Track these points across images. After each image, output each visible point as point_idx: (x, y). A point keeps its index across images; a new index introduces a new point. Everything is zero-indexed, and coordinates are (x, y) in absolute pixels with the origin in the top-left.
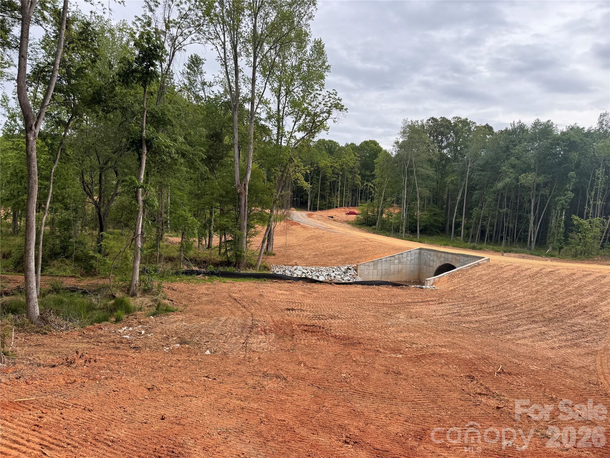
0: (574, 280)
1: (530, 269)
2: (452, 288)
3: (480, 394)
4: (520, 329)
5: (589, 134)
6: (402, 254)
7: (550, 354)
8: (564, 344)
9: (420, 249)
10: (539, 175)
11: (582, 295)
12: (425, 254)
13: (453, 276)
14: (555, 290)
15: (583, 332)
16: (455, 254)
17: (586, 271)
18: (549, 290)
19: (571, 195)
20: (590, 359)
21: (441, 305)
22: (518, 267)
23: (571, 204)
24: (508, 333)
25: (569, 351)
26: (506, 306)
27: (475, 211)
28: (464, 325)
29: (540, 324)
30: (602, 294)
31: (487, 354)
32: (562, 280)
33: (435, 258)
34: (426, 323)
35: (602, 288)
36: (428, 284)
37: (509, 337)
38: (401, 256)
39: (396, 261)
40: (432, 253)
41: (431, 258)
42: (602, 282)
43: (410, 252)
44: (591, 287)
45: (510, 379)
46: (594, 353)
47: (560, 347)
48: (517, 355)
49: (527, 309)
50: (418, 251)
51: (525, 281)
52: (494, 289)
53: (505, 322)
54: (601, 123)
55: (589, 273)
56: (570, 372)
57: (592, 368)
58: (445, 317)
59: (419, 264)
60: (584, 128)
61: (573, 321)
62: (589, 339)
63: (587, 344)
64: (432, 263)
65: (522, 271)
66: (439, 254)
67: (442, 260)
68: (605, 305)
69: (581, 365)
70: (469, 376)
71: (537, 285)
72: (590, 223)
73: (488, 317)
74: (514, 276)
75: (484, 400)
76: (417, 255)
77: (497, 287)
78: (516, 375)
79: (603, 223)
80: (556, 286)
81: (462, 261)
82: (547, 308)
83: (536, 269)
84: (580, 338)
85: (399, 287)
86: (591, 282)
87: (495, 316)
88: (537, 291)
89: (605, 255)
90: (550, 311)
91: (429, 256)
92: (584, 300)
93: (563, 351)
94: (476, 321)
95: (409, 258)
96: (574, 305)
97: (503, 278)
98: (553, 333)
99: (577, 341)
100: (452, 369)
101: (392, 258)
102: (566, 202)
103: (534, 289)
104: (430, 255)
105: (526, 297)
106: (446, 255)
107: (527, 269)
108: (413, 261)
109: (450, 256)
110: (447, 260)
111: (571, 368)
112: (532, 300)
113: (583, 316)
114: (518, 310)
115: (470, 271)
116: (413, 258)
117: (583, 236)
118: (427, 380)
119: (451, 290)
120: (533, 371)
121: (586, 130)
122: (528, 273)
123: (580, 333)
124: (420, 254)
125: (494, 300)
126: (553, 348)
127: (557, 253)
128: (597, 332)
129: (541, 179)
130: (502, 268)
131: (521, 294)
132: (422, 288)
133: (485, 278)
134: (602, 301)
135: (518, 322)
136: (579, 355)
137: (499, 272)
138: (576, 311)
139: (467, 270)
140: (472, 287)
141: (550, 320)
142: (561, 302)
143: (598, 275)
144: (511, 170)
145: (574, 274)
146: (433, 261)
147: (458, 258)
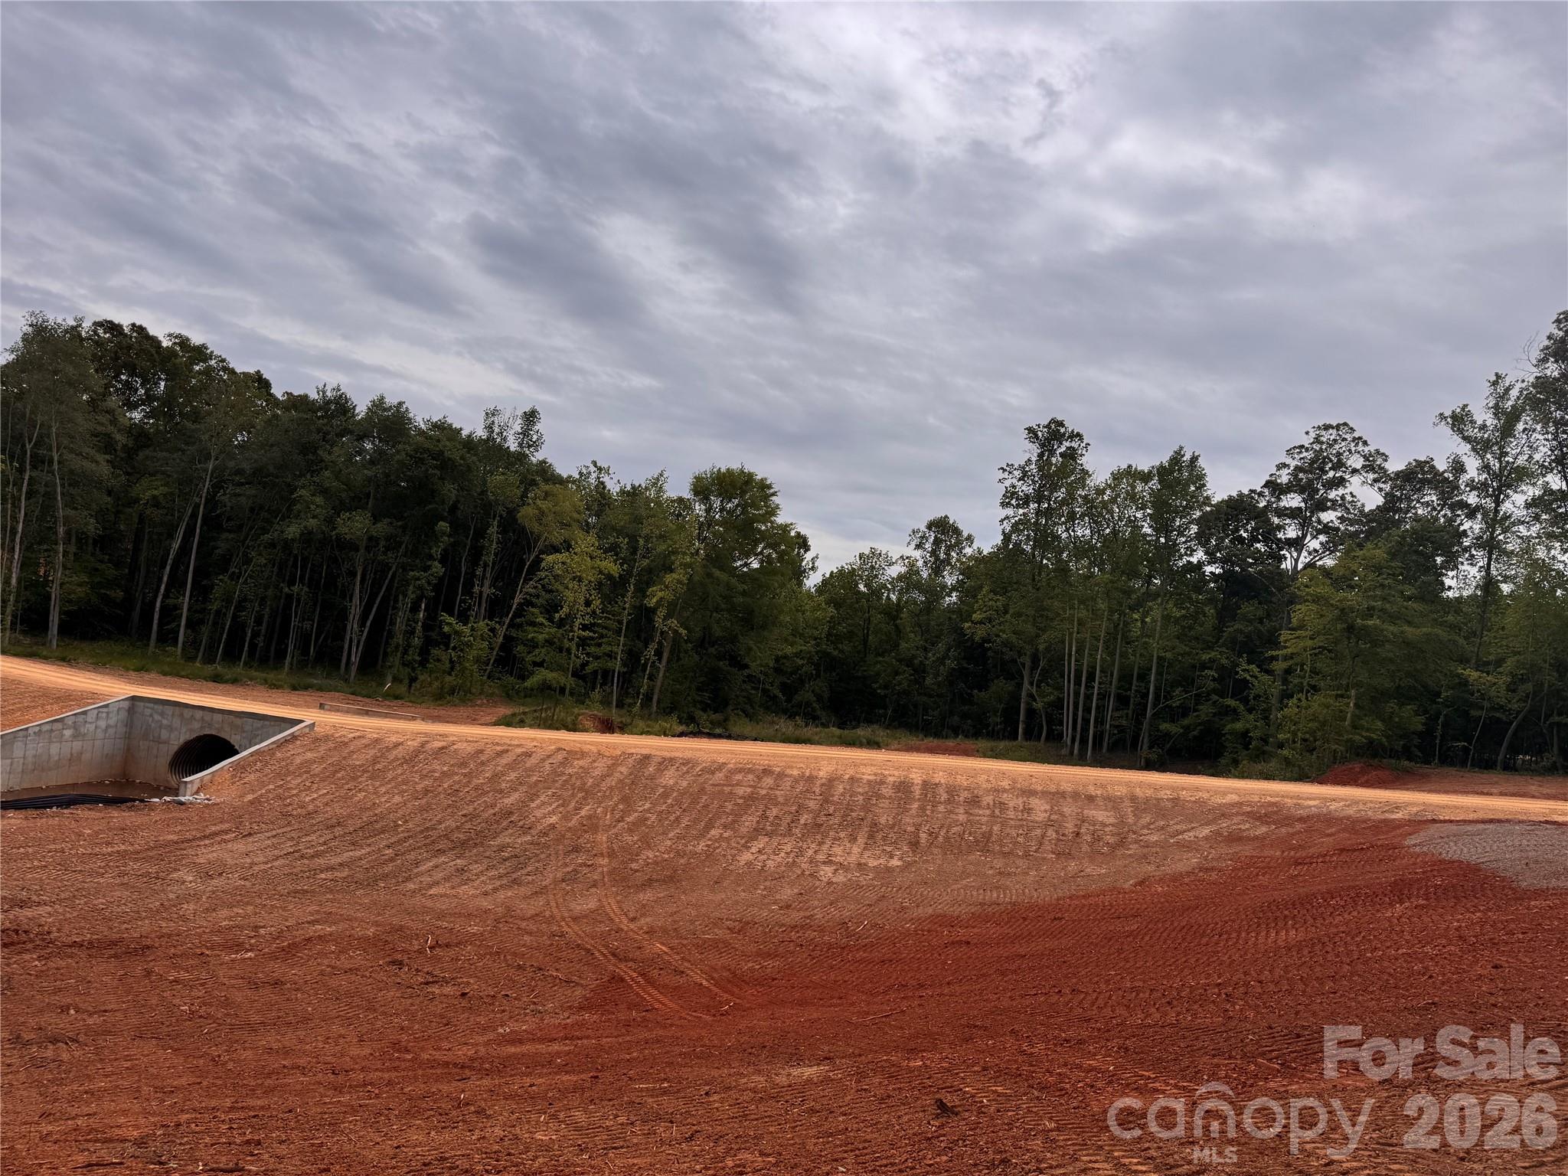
0: (483, 763)
1: (401, 744)
2: (250, 797)
3: (427, 983)
4: (422, 868)
5: (469, 444)
6: (84, 713)
7: (485, 903)
8: (498, 883)
9: (134, 698)
10: (376, 519)
11: (501, 791)
12: (148, 712)
13: (241, 768)
14: (457, 787)
15: (519, 860)
16: (230, 712)
17: (497, 744)
18: (446, 785)
19: (438, 568)
20: (541, 901)
21: (250, 839)
22: (377, 741)
23: (437, 588)
24: (408, 879)
25: (510, 894)
26: (378, 826)
27: (221, 584)
28: (323, 876)
29: (451, 854)
30: (530, 787)
31: (395, 921)
32: (463, 764)
33: (177, 722)
34: (247, 883)
35: (529, 776)
36: (189, 792)
37: (411, 886)
38: (81, 718)
39: (68, 733)
40: (169, 710)
41: (165, 722)
42: (528, 765)
43: (106, 706)
44: (513, 775)
45: (452, 953)
46: (542, 891)
47: (495, 890)
48: (441, 916)
49: (418, 829)
50: (126, 704)
51: (399, 771)
52: (343, 792)
53: (392, 860)
54: (490, 428)
55: (505, 747)
56: (524, 925)
57: (547, 914)
58: (276, 863)
59: (128, 736)
60: (461, 429)
61: (498, 841)
62: (529, 869)
63: (530, 878)
64: (164, 734)
65: (388, 749)
66: (187, 713)
67: (196, 725)
68: (538, 807)
69: (533, 912)
70: (393, 963)
71: (423, 777)
72: (473, 629)
73: (358, 853)
74: (375, 760)
75: (435, 989)
76: (123, 715)
77: (346, 787)
78: (457, 944)
79: (492, 630)
80: (456, 778)
81: (247, 728)
82: (451, 823)
83: (413, 744)
84: (516, 869)
85: (123, 806)
86: (511, 766)
87: (368, 850)
88: (426, 791)
89: (493, 693)
90: (458, 827)
91: (157, 717)
92: (506, 801)
93: (501, 895)
94: (341, 865)
95: (102, 724)
96: (493, 811)
97: (354, 768)
98: (476, 868)
99: (514, 876)
100: (358, 958)
101: (59, 726)
102: (429, 583)
103: (419, 787)
104: (162, 714)
105: (409, 805)
106: (208, 716)
107: (397, 745)
108: (111, 731)
109: (218, 717)
110: (210, 725)
111: (523, 919)
112: (423, 809)
113: (510, 831)
114: (403, 832)
115: (279, 755)
116: (112, 722)
117: (459, 657)
118: (333, 982)
119: (251, 802)
120: (475, 934)
121: (464, 433)
122: (399, 752)
123: (515, 861)
124: (131, 711)
125: (350, 816)
126: (486, 894)
127: (402, 689)
128: (537, 855)
129: (382, 528)
130: (345, 744)
131: (397, 799)
132: (182, 803)
133: (316, 769)
134: (533, 801)
135: (412, 856)
136: (526, 898)
137: (344, 755)
138: (497, 822)
139: (270, 752)
140: (295, 792)
141: (463, 844)
142: (471, 808)
143: (519, 751)
144: (319, 500)
145: (482, 751)
146: (170, 728)
147: (238, 721)
